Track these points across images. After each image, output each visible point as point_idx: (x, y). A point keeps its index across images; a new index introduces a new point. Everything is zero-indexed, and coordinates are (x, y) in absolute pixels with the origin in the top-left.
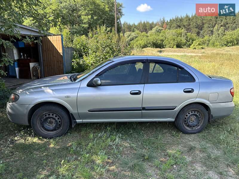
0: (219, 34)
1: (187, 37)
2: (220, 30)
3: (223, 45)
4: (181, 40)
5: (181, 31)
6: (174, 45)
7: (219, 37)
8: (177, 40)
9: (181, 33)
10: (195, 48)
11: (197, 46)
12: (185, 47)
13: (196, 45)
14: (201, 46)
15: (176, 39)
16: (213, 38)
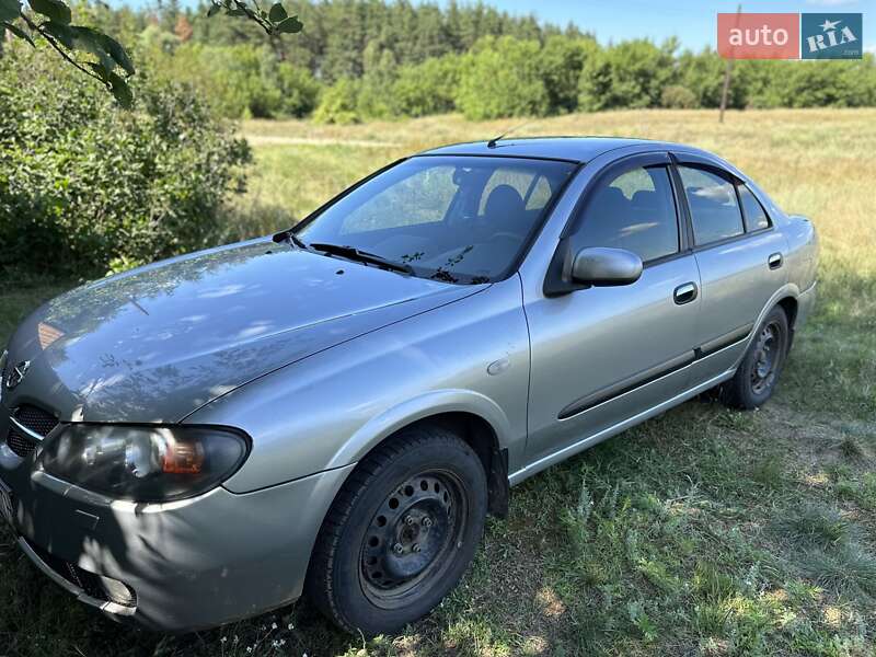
0: (380, 74)
1: (280, 79)
2: (384, 61)
3: (399, 111)
4: (264, 90)
5: (253, 55)
6: (244, 107)
7: (381, 82)
8: (248, 89)
9: (256, 59)
10: (332, 121)
11: (337, 111)
12: (280, 115)
13: (334, 108)
14: (352, 115)
15: (244, 85)
16: (366, 86)
